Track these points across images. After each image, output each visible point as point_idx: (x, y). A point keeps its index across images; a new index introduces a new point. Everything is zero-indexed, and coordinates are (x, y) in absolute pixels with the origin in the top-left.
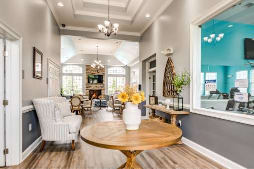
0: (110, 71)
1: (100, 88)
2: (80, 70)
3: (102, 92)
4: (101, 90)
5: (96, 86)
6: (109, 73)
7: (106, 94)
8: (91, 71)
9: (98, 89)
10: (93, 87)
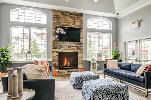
0: (91, 23)
1: (76, 50)
2: (43, 19)
3: (79, 56)
4: (76, 53)
5: (69, 47)
6: (89, 27)
7: (84, 59)
8: (62, 21)
9: (72, 51)
10: (64, 48)
